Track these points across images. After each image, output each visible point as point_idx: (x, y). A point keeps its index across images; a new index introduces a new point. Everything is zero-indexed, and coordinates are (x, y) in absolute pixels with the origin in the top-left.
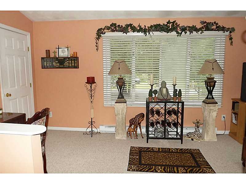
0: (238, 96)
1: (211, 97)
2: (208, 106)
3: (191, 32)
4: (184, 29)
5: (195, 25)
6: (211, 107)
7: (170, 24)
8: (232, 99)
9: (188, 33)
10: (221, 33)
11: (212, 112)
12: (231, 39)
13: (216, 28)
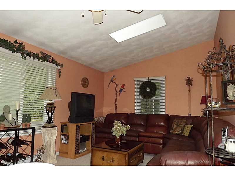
0: (66, 120)
1: (51, 122)
2: (50, 130)
3: (34, 58)
4: (29, 54)
5: (38, 53)
6: (52, 131)
7: (16, 44)
8: (61, 123)
9: (32, 58)
10: (55, 66)
11: (53, 136)
12: (60, 72)
13: (52, 61)
